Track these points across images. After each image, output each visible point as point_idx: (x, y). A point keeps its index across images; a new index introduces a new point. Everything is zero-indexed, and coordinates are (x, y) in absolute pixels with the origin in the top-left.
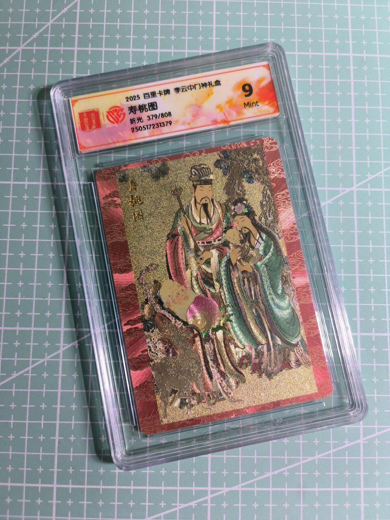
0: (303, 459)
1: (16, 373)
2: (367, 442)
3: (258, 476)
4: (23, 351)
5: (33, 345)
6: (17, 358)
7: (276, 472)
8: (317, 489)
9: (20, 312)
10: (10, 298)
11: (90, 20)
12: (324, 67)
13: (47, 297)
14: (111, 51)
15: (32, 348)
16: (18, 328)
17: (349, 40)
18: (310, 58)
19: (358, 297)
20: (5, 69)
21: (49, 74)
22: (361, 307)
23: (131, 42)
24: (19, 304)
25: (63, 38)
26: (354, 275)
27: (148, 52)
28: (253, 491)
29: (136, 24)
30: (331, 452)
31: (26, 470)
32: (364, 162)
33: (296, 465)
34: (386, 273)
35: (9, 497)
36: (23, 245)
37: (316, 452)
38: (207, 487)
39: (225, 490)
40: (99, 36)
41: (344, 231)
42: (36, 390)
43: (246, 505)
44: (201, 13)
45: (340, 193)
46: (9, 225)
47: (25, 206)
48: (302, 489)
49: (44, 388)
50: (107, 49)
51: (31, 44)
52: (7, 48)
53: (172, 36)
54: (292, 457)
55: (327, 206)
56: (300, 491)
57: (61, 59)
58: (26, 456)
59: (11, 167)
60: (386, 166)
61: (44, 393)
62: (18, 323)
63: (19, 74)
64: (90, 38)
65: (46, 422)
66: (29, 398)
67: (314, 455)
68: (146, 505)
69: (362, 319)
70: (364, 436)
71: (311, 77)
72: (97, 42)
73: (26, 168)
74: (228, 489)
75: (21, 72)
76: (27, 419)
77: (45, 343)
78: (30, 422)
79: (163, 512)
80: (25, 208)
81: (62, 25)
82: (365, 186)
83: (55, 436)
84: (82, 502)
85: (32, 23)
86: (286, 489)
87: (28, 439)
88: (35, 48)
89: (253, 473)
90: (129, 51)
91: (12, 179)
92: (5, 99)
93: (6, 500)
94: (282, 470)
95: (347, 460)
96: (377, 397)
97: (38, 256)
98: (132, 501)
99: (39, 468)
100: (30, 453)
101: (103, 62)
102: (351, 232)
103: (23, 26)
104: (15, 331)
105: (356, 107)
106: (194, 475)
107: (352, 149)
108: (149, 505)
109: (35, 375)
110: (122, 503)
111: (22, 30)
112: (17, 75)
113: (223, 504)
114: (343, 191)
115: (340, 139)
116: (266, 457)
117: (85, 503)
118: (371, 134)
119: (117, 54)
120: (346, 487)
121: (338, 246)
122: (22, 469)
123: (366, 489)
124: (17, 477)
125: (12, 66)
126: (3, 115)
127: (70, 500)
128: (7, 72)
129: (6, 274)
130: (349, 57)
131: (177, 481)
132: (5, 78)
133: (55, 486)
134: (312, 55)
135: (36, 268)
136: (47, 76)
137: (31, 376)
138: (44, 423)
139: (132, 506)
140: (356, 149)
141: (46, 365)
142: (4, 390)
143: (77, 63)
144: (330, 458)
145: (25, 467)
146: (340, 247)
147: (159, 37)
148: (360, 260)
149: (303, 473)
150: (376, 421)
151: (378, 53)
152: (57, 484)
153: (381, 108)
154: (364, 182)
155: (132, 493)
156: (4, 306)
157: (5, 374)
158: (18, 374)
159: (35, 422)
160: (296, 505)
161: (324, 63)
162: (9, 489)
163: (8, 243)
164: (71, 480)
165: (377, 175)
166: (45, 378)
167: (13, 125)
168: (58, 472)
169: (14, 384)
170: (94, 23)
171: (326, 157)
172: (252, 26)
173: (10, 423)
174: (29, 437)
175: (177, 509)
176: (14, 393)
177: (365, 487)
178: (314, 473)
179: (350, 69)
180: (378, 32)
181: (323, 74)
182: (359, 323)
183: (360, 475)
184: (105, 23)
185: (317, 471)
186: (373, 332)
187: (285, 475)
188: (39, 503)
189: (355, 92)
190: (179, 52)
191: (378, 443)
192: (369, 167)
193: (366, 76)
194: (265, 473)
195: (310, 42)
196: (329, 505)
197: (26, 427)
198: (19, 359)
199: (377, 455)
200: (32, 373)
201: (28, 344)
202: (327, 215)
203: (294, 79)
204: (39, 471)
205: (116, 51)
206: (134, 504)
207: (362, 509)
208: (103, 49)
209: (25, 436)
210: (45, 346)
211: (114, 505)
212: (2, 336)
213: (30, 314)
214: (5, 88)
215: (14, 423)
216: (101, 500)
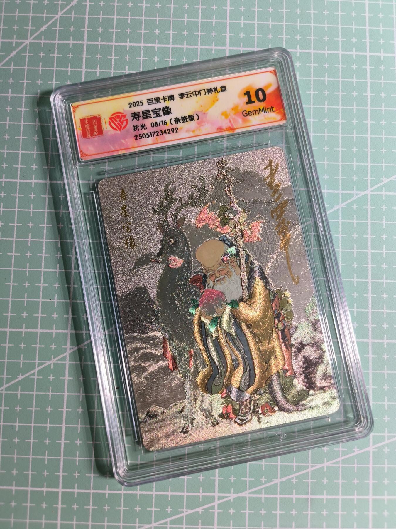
0: (312, 466)
1: (22, 375)
2: (376, 450)
3: (266, 482)
4: (29, 352)
5: (39, 347)
6: (23, 360)
7: (284, 479)
8: (325, 497)
9: (26, 313)
10: (16, 299)
11: (100, 13)
12: (340, 66)
13: (54, 299)
14: (122, 46)
15: (38, 350)
16: (24, 330)
17: (366, 39)
18: (326, 57)
19: (370, 303)
20: (12, 63)
21: (57, 69)
22: (373, 313)
23: (143, 36)
24: (25, 305)
25: (72, 31)
26: (367, 280)
27: (160, 47)
28: (261, 498)
29: (148, 18)
31: (31, 474)
32: (379, 164)
33: (304, 472)
35: (13, 501)
36: (29, 245)
37: (325, 459)
38: (215, 493)
39: (232, 496)
40: (110, 30)
41: (357, 236)
42: (42, 393)
43: (253, 512)
44: (214, 7)
45: (354, 197)
46: (16, 224)
47: (32, 205)
48: (310, 497)
49: (50, 391)
50: (117, 44)
51: (39, 37)
52: (14, 41)
53: (184, 31)
54: (300, 464)
55: (340, 209)
56: (308, 499)
57: (70, 54)
58: (31, 459)
59: (18, 164)
61: (50, 395)
62: (24, 324)
63: (26, 68)
64: (100, 32)
65: (52, 425)
66: (34, 401)
67: (323, 462)
68: (152, 511)
69: (374, 325)
70: (374, 444)
71: (326, 77)
72: (107, 37)
73: (33, 165)
74: (235, 496)
75: (28, 66)
76: (33, 422)
77: (52, 345)
78: (35, 425)
79: (170, 517)
80: (32, 207)
81: (71, 17)
82: (380, 189)
83: (61, 440)
84: (88, 507)
85: (40, 15)
86: (294, 496)
87: (33, 442)
88: (43, 41)
89: (261, 479)
91: (19, 177)
92: (11, 93)
93: (11, 504)
94: (290, 477)
95: (356, 468)
96: (388, 405)
97: (45, 256)
98: (138, 506)
99: (44, 472)
100: (35, 457)
101: (113, 57)
102: (364, 236)
103: (31, 18)
104: (21, 332)
105: (372, 108)
106: (201, 480)
107: (367, 152)
108: (155, 511)
109: (41, 377)
110: (128, 508)
111: (30, 23)
112: (25, 69)
113: (230, 510)
114: (357, 195)
115: (355, 141)
116: (274, 463)
117: (91, 507)
118: (388, 136)
119: (128, 49)
120: (354, 495)
121: (351, 250)
122: (27, 473)
123: (375, 497)
124: (22, 480)
125: (19, 60)
126: (10, 110)
127: (75, 504)
128: (14, 66)
129: (12, 275)
130: (366, 56)
131: (184, 486)
132: (12, 72)
133: (60, 490)
134: (328, 54)
135: (43, 268)
136: (55, 71)
137: (37, 378)
138: (50, 427)
139: (138, 511)
140: (371, 151)
141: (52, 367)
142: (10, 392)
143: (86, 58)
144: (339, 465)
145: (30, 470)
146: (353, 252)
147: (171, 32)
148: (373, 266)
149: (312, 481)
150: (386, 429)
152: (63, 488)
154: (379, 185)
155: (138, 498)
156: (10, 307)
157: (11, 376)
158: (23, 377)
159: (40, 425)
160: (304, 512)
161: (340, 62)
162: (14, 492)
163: (14, 242)
164: (76, 485)
165: (392, 178)
166: (51, 380)
167: (20, 122)
168: (63, 476)
169: (20, 386)
170: (105, 17)
171: (340, 159)
172: (267, 23)
174: (35, 441)
175: (184, 515)
176: (19, 395)
177: (373, 495)
178: (323, 481)
179: (367, 68)
181: (339, 74)
182: (370, 329)
183: (368, 483)
184: (115, 17)
185: (325, 478)
186: (385, 338)
187: (293, 482)
188: (44, 508)
189: (371, 93)
190: (191, 48)
191: (387, 451)
192: (384, 170)
193: (383, 76)
194: (273, 480)
195: (326, 40)
196: (337, 513)
197: (31, 431)
198: (24, 361)
199: (386, 463)
200: (37, 376)
201: (34, 346)
202: (340, 219)
203: (309, 78)
204: (44, 475)
205: (127, 46)
206: (140, 509)
207: (371, 517)
208: (114, 44)
209: (30, 439)
210: (52, 348)
211: (120, 510)
212: (8, 338)
213: (36, 315)
214: (12, 82)
215: (19, 426)
216: (107, 505)
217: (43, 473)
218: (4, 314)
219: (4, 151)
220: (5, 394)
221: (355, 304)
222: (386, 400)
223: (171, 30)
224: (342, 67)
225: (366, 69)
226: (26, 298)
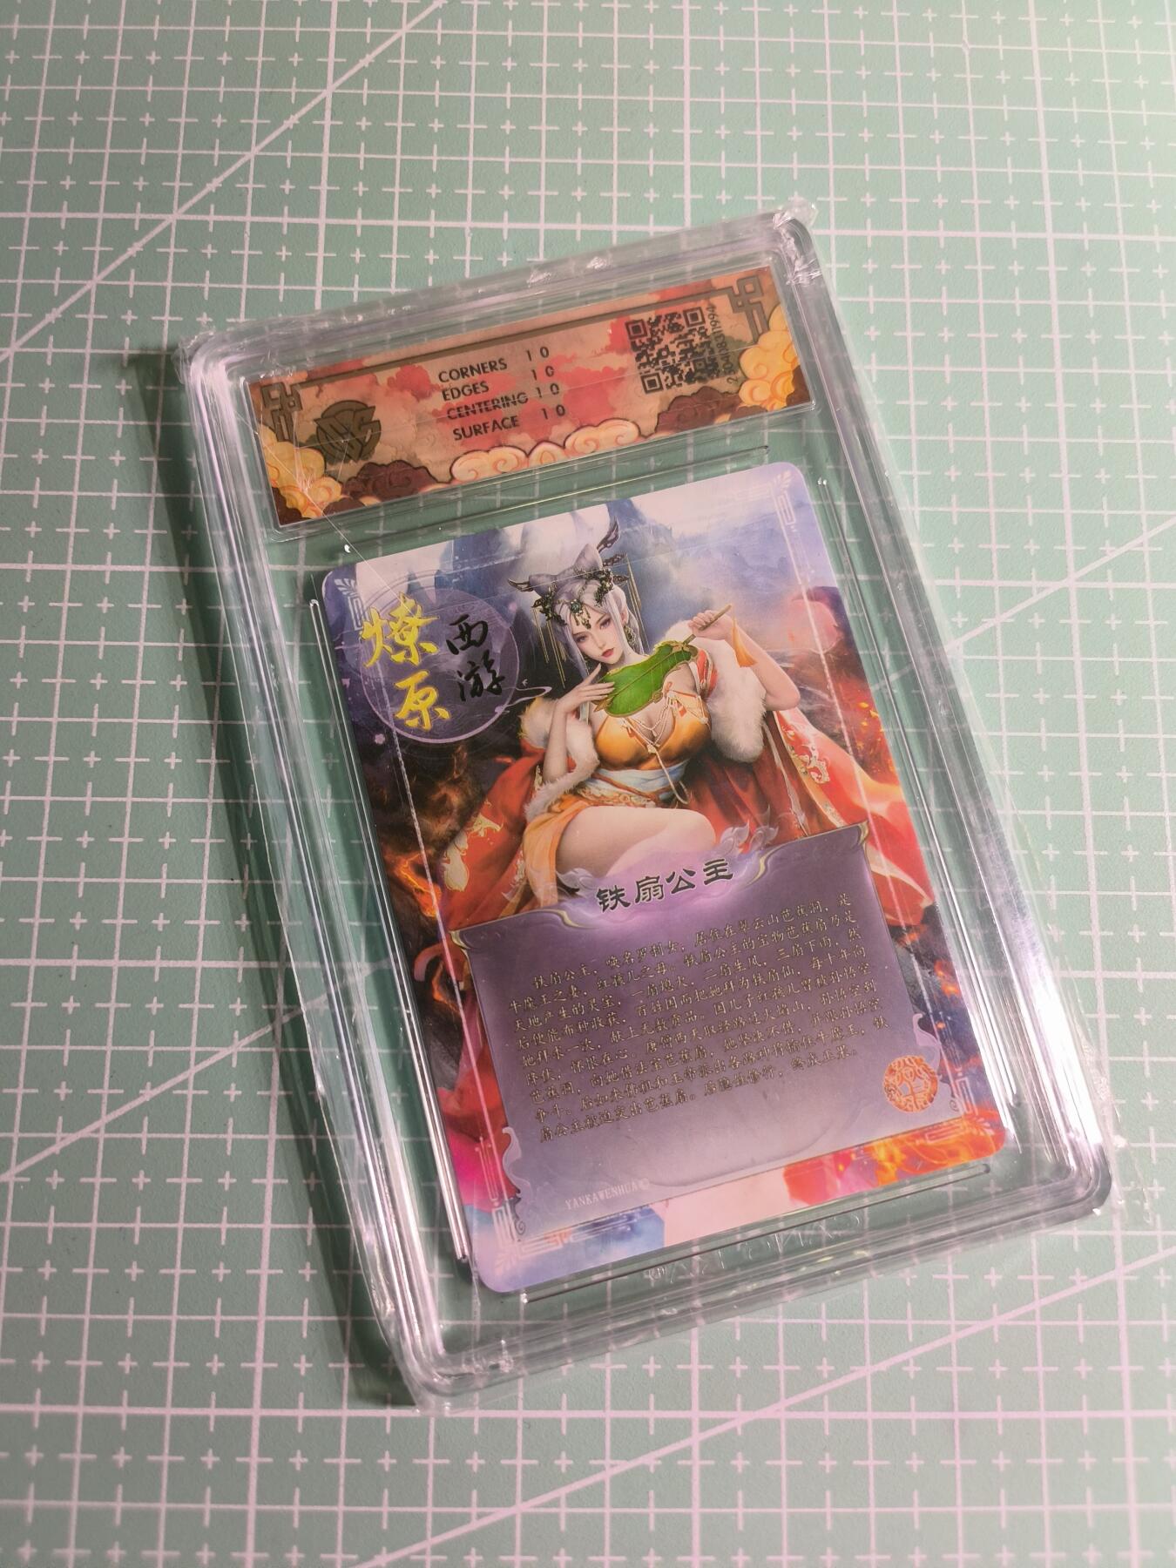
0: (959, 1328)
1: (152, 1088)
2: (1136, 1278)
3: (833, 1376)
4: (172, 1025)
5: (200, 1009)
6: (156, 1045)
7: (883, 1366)
8: (999, 1415)
9: (165, 918)
10: (136, 881)
11: (359, 146)
12: (979, 267)
13: (242, 878)
14: (417, 227)
15: (196, 1017)
16: (158, 963)
17: (1042, 199)
18: (942, 245)
19: (1092, 873)
20: (133, 273)
21: (251, 286)
22: (1102, 899)
23: (470, 204)
24: (163, 895)
25: (287, 192)
26: (1079, 813)
27: (515, 230)
28: (820, 1422)
29: (482, 159)
30: (1037, 1305)
31: (175, 1368)
32: (1093, 512)
33: (938, 1343)
34: (1166, 807)
35: (122, 1449)
36: (175, 736)
37: (995, 1307)
38: (690, 1409)
39: (739, 1419)
40: (385, 190)
41: (1047, 696)
42: (206, 1136)
43: (800, 1463)
44: (651, 130)
45: (1032, 595)
46: (139, 682)
47: (183, 631)
48: (957, 1415)
49: (230, 1129)
50: (404, 223)
51: (202, 207)
52: (138, 216)
53: (576, 190)
54: (925, 1322)
55: (999, 628)
56: (953, 1422)
57: (284, 248)
58: (174, 1325)
59: (146, 528)
60: (1154, 522)
61: (230, 1142)
62: (159, 948)
63: (169, 284)
64: (361, 194)
65: (235, 1226)
66: (186, 1159)
67: (989, 1315)
68: (514, 1467)
69: (1105, 933)
70: (1128, 1260)
71: (945, 295)
72: (378, 205)
73: (186, 529)
74: (749, 1416)
75: (174, 280)
76: (182, 1218)
77: (234, 1002)
78: (188, 1225)
79: (565, 1484)
80: (182, 636)
81: (285, 158)
82: (1099, 575)
83: (258, 1266)
84: (335, 1461)
85: (205, 152)
86: (914, 1416)
87: (182, 1276)
88: (212, 218)
89: (819, 1368)
90: (463, 229)
91: (148, 560)
92: (130, 348)
93: (115, 1457)
94: (900, 1358)
95: (1081, 1330)
96: (1157, 1150)
97: (218, 765)
98: (476, 1454)
99: (211, 1360)
100: (186, 1318)
101: (394, 256)
102: (1066, 697)
103: (180, 159)
104: (152, 970)
105: (1067, 371)
106: (652, 1374)
107: (1060, 479)
108: (524, 1466)
109: (206, 1092)
110: (447, 1461)
111: (179, 172)
112: (165, 287)
113: (736, 1459)
114: (1040, 590)
115: (1026, 453)
116: (853, 1322)
117: (342, 1461)
118: (1112, 441)
119: (432, 235)
120: (1081, 1409)
121: (1033, 734)
122: (162, 1364)
123: (1139, 1413)
124: (148, 1387)
125: (150, 264)
126: (126, 390)
127: (299, 1453)
128: (137, 279)
129: (128, 815)
130: (1045, 241)
131: (603, 1392)
132: (131, 296)
133: (257, 1412)
134: (946, 238)
136: (244, 291)
137: (195, 1096)
138: (228, 1231)
139: (475, 1469)
140: (1071, 479)
141: (234, 1064)
142: (118, 1136)
143: (325, 258)
144: (1033, 1323)
145: (172, 1357)
146: (1040, 739)
148: (1094, 774)
149: (960, 1369)
151: (1121, 231)
152: (264, 1405)
153: (1132, 371)
154: (1096, 565)
155: (476, 1431)
156: (121, 902)
157: (122, 1091)
158: (157, 1091)
159: (202, 1225)
160: (942, 1462)
161: (979, 258)
162: (124, 1423)
163: (135, 729)
164: (301, 1395)
165: (1130, 546)
166: (232, 1099)
168: (265, 1370)
169: (146, 1119)
170: (371, 156)
171: (992, 500)
172: (787, 166)
173: (133, 1230)
174: (185, 1271)
175: (606, 1476)
176: (144, 1143)
177: (1135, 1407)
178: (991, 1369)
180: (1120, 177)
181: (977, 286)
183: (1119, 1373)
184: (398, 157)
185: (998, 1362)
186: (1139, 968)
187: (907, 1372)
188: (210, 1466)
189: (1062, 332)
190: (594, 231)
191: (1166, 1281)
192: (1106, 525)
193: (1090, 291)
194: (852, 1368)
195: (940, 205)
196: (1036, 1461)
197: (176, 1242)
198: (159, 1049)
199: (1164, 1316)
200: (195, 1088)
201: (186, 1006)
202: (1000, 652)
203: (900, 300)
204: (210, 1369)
205: (428, 228)
206: (482, 1462)
207: (1131, 1474)
208: (396, 223)
209: (174, 1267)
210: (234, 1010)
211: (426, 1467)
212: (114, 985)
213: (192, 922)
214: (133, 321)
215: (143, 1230)
216: (387, 1453)
217: (208, 1365)
218: (106, 921)
219: (109, 494)
220: (106, 1140)
221: (1052, 877)
222: (1152, 1138)
223: (543, 188)
224: (984, 271)
225: (1047, 273)
226: (165, 876)
